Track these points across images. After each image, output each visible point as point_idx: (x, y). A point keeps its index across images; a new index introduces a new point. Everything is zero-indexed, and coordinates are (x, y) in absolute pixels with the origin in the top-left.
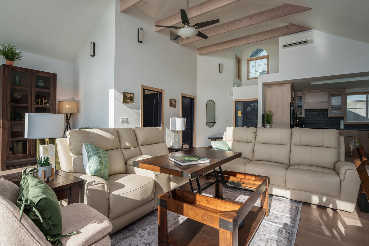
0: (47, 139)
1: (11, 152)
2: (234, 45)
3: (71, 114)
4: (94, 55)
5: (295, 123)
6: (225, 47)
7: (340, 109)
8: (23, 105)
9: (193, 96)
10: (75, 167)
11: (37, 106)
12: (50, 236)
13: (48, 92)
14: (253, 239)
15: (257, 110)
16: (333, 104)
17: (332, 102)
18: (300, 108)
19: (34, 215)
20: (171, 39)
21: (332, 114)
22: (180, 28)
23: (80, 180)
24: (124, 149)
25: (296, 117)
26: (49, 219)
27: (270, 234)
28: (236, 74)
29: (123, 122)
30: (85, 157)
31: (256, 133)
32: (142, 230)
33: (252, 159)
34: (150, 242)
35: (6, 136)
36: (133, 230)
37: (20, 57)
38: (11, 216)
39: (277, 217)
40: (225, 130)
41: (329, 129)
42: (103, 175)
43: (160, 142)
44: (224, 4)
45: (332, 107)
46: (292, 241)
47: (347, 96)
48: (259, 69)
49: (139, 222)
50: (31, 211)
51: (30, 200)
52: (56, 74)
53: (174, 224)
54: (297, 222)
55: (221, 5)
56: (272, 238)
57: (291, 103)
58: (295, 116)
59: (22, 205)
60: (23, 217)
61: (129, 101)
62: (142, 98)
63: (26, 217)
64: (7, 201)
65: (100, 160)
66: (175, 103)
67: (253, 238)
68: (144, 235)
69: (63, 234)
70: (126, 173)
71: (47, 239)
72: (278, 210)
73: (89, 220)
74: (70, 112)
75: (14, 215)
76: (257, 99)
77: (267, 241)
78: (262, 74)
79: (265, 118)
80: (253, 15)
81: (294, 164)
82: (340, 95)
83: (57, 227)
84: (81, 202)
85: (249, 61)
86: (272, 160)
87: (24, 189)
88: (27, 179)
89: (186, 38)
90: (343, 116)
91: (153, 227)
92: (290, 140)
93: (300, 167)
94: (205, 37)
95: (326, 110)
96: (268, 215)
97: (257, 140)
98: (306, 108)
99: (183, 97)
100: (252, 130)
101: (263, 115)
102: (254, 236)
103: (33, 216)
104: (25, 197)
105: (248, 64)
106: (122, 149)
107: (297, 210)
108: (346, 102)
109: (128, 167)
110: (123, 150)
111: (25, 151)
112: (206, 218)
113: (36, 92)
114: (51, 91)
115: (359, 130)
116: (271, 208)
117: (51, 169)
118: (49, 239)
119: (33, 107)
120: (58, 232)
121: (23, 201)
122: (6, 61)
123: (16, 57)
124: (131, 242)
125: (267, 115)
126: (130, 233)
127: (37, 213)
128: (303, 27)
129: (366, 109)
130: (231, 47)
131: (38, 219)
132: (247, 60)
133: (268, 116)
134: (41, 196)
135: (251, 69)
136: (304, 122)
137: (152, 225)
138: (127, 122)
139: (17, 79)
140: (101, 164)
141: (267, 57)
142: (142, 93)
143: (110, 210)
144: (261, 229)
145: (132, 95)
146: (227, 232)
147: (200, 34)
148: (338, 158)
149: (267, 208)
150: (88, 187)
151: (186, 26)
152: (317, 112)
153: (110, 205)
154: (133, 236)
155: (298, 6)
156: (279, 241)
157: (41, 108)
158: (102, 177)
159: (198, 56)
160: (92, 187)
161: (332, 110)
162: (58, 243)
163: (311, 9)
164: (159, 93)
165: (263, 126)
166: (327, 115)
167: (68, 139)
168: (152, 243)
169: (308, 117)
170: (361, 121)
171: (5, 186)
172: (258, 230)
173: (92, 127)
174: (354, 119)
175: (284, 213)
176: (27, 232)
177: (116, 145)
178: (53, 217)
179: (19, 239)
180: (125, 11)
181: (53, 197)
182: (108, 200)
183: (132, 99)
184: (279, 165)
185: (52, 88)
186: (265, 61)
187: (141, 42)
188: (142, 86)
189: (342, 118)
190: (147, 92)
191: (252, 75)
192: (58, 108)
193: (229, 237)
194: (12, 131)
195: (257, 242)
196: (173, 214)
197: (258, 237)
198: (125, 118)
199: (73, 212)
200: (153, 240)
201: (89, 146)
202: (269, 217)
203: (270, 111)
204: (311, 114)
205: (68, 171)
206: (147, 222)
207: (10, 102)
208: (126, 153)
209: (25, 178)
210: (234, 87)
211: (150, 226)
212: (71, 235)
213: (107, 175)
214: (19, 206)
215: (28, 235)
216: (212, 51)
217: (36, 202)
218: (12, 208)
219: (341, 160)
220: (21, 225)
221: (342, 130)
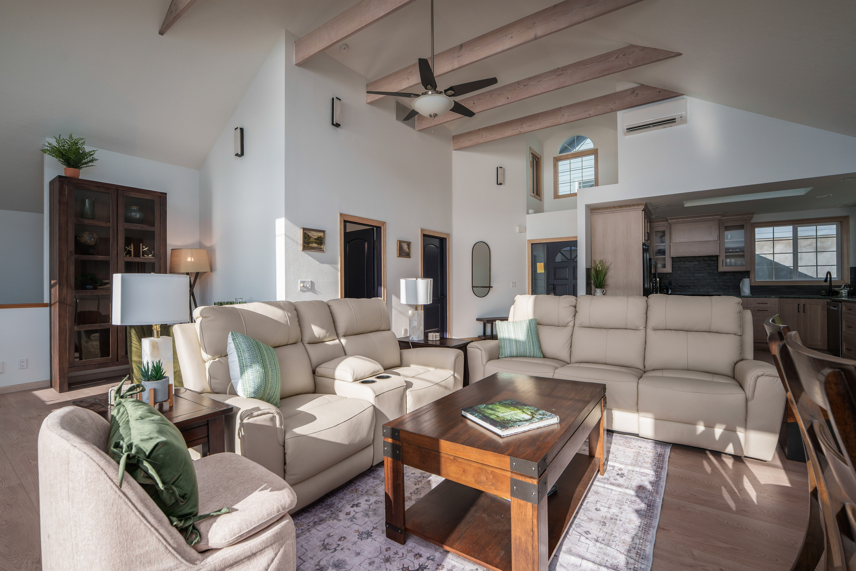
0: (156, 325)
1: (77, 355)
2: (526, 128)
3: (197, 274)
4: (242, 154)
5: (653, 286)
6: (509, 132)
7: (743, 256)
8: (100, 258)
9: (446, 234)
10: (213, 381)
11: (128, 259)
12: (177, 518)
13: (150, 230)
14: (576, 520)
15: (575, 260)
16: (728, 245)
17: (726, 241)
18: (662, 255)
19: (146, 475)
20: (398, 118)
21: (726, 266)
22: (418, 96)
23: (225, 408)
24: (309, 343)
25: (655, 274)
26: (173, 484)
27: (609, 508)
28: (532, 187)
29: (305, 289)
30: (233, 362)
31: (575, 307)
32: (352, 507)
33: (568, 360)
34: (370, 529)
35: (67, 322)
36: (333, 506)
37: (92, 161)
38: (102, 478)
39: (622, 474)
40: (513, 302)
41: (720, 295)
42: (269, 396)
43: (382, 328)
44: (506, 48)
45: (726, 252)
46: (654, 521)
47: (756, 229)
48: (577, 176)
49: (345, 491)
50: (139, 467)
51: (135, 446)
52: (166, 194)
53: (416, 492)
54: (662, 483)
55: (500, 49)
56: (613, 515)
57: (643, 245)
58: (653, 272)
59: (120, 457)
60: (125, 480)
61: (315, 245)
62: (341, 240)
63: (131, 479)
64: (93, 448)
65: (264, 367)
66: (409, 248)
67: (575, 517)
68: (357, 515)
69: (201, 513)
70: (314, 392)
71: (171, 523)
72: (622, 460)
73: (250, 486)
74: (195, 271)
75: (108, 476)
76: (576, 237)
77: (604, 522)
78: (584, 187)
79: (592, 277)
80: (565, 67)
81: (653, 368)
82: (741, 227)
83: (189, 499)
84: (228, 451)
85: (557, 160)
86: (608, 361)
87: (120, 425)
88: (124, 406)
89: (430, 116)
90: (748, 269)
91: (373, 499)
92: (644, 320)
93: (666, 374)
94: (469, 113)
95: (715, 259)
96: (604, 471)
97: (578, 322)
98: (673, 255)
99: (425, 236)
100: (567, 300)
101: (588, 271)
102: (577, 513)
103: (143, 477)
104: (126, 440)
105: (556, 167)
106: (305, 344)
107: (661, 459)
108: (755, 241)
109: (319, 379)
110: (307, 345)
111: (105, 351)
112: (483, 478)
113: (126, 230)
114: (156, 229)
115: (780, 297)
116: (611, 456)
117: (167, 386)
118: (175, 523)
119: (119, 262)
120: (191, 508)
121: (121, 447)
122: (65, 169)
123: (84, 161)
124: (330, 531)
125: (596, 270)
126: (328, 513)
127: (152, 472)
128: (665, 90)
129: (794, 254)
130: (520, 134)
131: (153, 483)
132: (554, 158)
133: (598, 272)
134: (157, 438)
135: (562, 178)
136: (670, 283)
137: (371, 495)
138: (312, 288)
139: (87, 204)
140: (266, 375)
141: (594, 152)
142: (341, 229)
143: (288, 468)
144: (591, 498)
145: (321, 234)
146: (526, 506)
147: (458, 109)
148: (741, 354)
149: (601, 457)
150: (242, 420)
151: (430, 93)
152: (697, 263)
153: (287, 457)
154: (335, 518)
155: (655, 50)
156: (627, 521)
157: (138, 262)
158: (268, 401)
159: (454, 152)
160: (251, 420)
161: (727, 257)
162: (192, 532)
163: (681, 54)
164: (375, 229)
165: (589, 292)
166: (716, 268)
167: (197, 326)
168: (373, 531)
169: (679, 272)
170: (784, 280)
171: (83, 420)
172: (586, 501)
173: (241, 300)
174: (770, 276)
175: (634, 466)
176: (133, 508)
177: (295, 334)
178: (181, 479)
179: (119, 522)
180: (304, 64)
181: (179, 441)
182: (282, 447)
183: (320, 241)
184: (623, 370)
185: (157, 224)
186: (590, 160)
187: (338, 125)
188: (341, 215)
189: (746, 274)
190: (351, 228)
191: (563, 190)
192: (171, 263)
193: (531, 514)
194: (79, 311)
195: (583, 524)
196: (412, 474)
197: (586, 513)
198: (308, 282)
199: (215, 470)
200: (375, 526)
201: (240, 339)
202: (606, 475)
203: (601, 262)
204: (684, 266)
205: (198, 389)
206: (360, 490)
207: (74, 253)
208: (315, 352)
209: (119, 404)
210: (528, 213)
211: (366, 498)
212: (219, 515)
213: (278, 397)
214: (116, 458)
215: (136, 515)
216: (482, 141)
217: (147, 451)
218: (102, 463)
219: (746, 358)
220: (121, 495)
221: (746, 297)
